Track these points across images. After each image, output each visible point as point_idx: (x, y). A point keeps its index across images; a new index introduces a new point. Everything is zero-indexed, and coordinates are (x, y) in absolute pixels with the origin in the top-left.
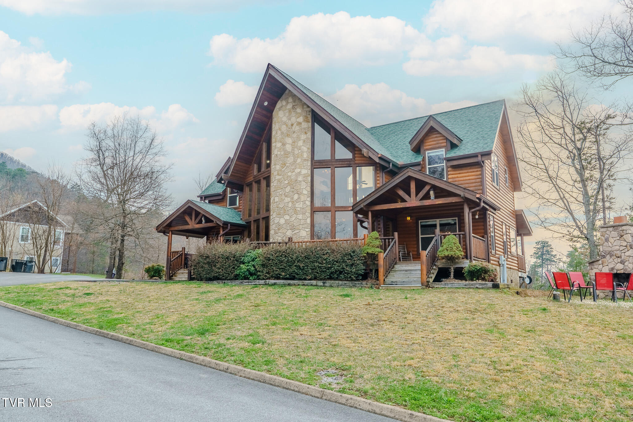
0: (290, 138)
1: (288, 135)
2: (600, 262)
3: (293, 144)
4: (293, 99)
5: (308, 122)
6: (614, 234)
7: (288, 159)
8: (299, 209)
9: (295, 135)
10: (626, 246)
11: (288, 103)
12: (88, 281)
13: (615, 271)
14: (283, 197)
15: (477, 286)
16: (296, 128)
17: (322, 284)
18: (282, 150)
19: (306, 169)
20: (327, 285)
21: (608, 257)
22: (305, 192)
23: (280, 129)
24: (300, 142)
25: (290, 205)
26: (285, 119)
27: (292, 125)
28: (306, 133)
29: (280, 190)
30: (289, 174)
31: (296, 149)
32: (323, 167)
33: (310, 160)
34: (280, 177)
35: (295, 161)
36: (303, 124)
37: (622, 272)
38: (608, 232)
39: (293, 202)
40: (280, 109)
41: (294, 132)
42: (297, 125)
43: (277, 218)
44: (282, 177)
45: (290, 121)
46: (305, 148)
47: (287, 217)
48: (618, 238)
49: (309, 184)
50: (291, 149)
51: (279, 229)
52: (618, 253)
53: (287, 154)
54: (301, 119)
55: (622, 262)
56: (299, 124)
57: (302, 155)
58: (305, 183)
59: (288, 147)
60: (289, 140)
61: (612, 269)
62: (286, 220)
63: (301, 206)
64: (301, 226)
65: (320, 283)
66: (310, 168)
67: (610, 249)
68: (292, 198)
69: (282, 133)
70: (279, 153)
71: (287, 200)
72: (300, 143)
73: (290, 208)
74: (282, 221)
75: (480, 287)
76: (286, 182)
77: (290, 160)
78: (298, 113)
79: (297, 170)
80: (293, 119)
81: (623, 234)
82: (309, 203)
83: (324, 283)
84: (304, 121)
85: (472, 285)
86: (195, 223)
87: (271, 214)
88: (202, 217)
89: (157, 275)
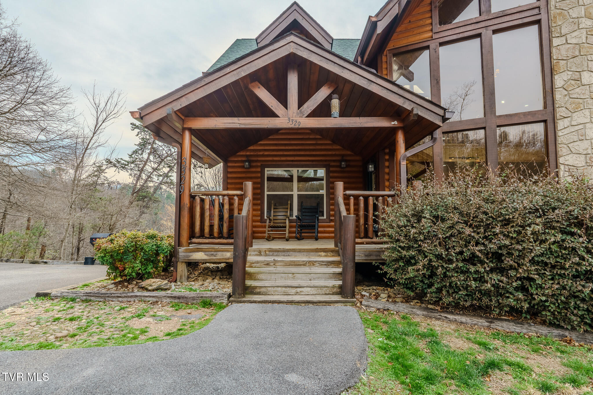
86: (301, 114)
87: (558, 116)
88: (329, 98)
89: (150, 269)
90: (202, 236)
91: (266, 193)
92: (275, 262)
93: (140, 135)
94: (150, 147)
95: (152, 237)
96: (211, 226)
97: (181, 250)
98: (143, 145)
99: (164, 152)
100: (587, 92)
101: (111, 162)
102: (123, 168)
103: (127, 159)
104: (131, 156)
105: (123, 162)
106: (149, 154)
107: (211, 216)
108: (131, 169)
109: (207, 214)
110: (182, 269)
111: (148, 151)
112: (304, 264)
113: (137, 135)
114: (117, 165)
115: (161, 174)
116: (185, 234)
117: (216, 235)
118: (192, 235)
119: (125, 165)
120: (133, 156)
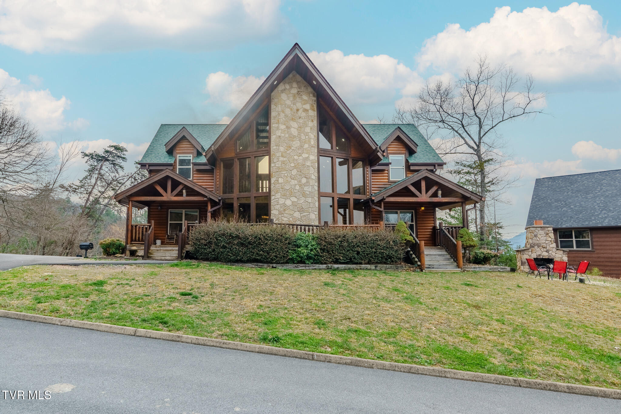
0: (295, 123)
1: (293, 119)
2: (530, 250)
3: (300, 129)
4: (298, 85)
5: (314, 110)
6: (542, 232)
7: (294, 143)
8: (307, 193)
9: (301, 121)
10: (551, 241)
11: (291, 87)
12: (62, 265)
13: (541, 257)
14: (289, 179)
15: (499, 269)
16: (301, 113)
17: (374, 268)
18: (286, 132)
19: (313, 155)
20: (378, 268)
21: (536, 247)
22: (313, 177)
23: (283, 112)
24: (307, 128)
25: (297, 187)
26: (288, 102)
27: (298, 110)
28: (312, 121)
29: (286, 172)
30: (296, 157)
31: (302, 134)
32: (327, 155)
33: (316, 147)
34: (285, 159)
35: (302, 146)
36: (310, 111)
37: (547, 257)
38: (536, 231)
39: (301, 185)
40: (283, 91)
41: (300, 118)
42: (304, 111)
43: (282, 199)
44: (287, 159)
45: (295, 106)
46: (312, 135)
47: (295, 199)
48: (545, 235)
49: (316, 170)
50: (297, 133)
51: (285, 210)
52: (545, 245)
53: (292, 138)
54: (308, 106)
55: (547, 251)
56: (306, 110)
57: (310, 142)
58: (313, 169)
59: (294, 132)
60: (294, 125)
61: (540, 255)
62: (293, 202)
63: (310, 190)
64: (310, 209)
65: (373, 267)
66: (316, 154)
67: (538, 242)
68: (300, 181)
69: (286, 116)
70: (282, 135)
71: (293, 182)
72: (308, 130)
73: (297, 191)
74: (288, 203)
75: (501, 270)
76: (292, 165)
77: (296, 144)
78: (305, 100)
79: (305, 155)
80: (299, 105)
81: (548, 233)
82: (316, 188)
83: (376, 267)
84: (311, 109)
85: (495, 269)
86: (172, 196)
87: (272, 195)
88: (182, 189)
89: (117, 251)
90: (135, 241)
91: (169, 222)
92: (160, 250)
93: (89, 162)
94: (97, 172)
95: (118, 240)
96: (139, 238)
97: (128, 246)
98: (91, 171)
99: (110, 178)
100: (280, 186)
101: (64, 187)
102: (75, 191)
103: (78, 183)
104: (81, 181)
105: (74, 187)
106: (97, 180)
107: (139, 233)
108: (81, 193)
109: (137, 232)
110: (128, 253)
111: (96, 176)
112: (170, 250)
113: (86, 162)
114: (69, 189)
115: (106, 196)
116: (129, 240)
117: (140, 240)
118: (132, 240)
119: (76, 189)
120: (83, 181)
